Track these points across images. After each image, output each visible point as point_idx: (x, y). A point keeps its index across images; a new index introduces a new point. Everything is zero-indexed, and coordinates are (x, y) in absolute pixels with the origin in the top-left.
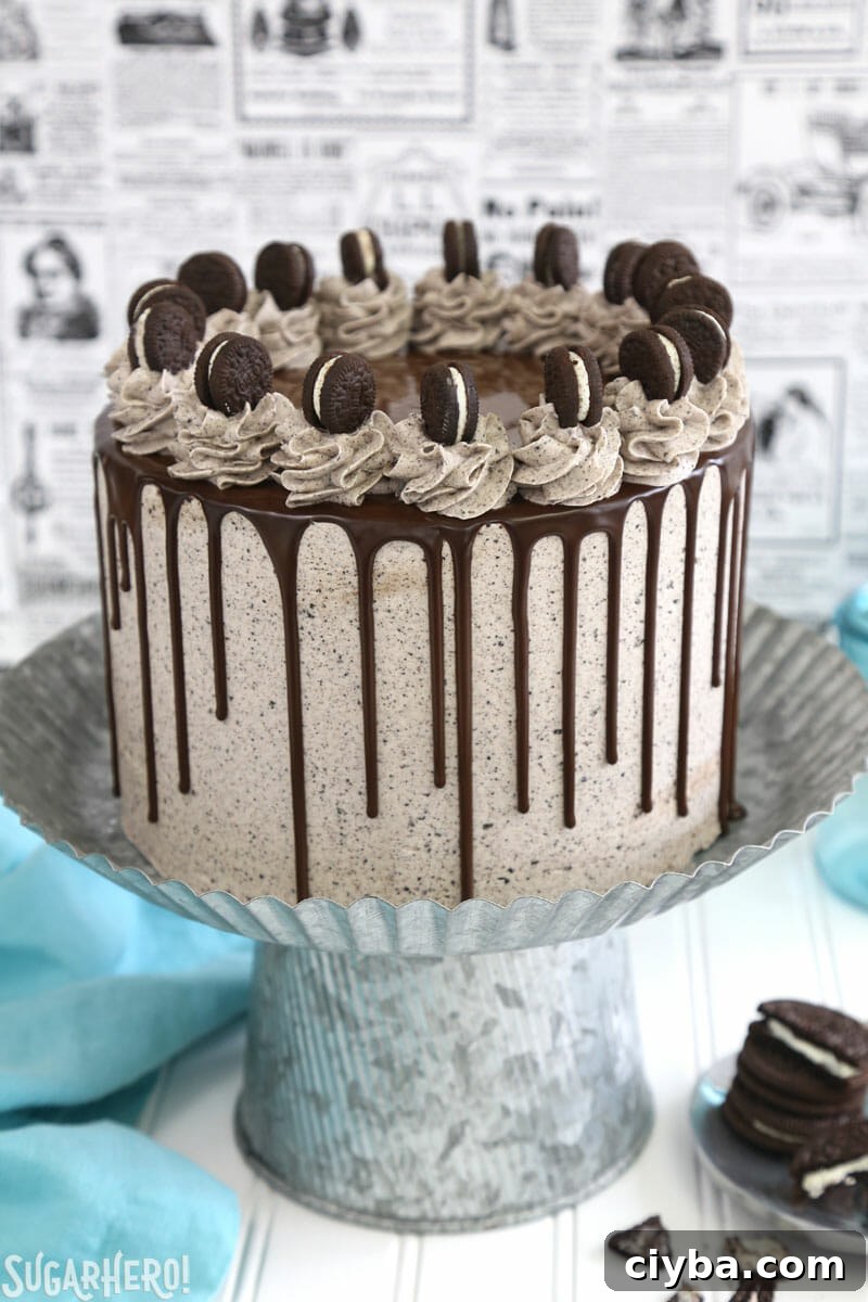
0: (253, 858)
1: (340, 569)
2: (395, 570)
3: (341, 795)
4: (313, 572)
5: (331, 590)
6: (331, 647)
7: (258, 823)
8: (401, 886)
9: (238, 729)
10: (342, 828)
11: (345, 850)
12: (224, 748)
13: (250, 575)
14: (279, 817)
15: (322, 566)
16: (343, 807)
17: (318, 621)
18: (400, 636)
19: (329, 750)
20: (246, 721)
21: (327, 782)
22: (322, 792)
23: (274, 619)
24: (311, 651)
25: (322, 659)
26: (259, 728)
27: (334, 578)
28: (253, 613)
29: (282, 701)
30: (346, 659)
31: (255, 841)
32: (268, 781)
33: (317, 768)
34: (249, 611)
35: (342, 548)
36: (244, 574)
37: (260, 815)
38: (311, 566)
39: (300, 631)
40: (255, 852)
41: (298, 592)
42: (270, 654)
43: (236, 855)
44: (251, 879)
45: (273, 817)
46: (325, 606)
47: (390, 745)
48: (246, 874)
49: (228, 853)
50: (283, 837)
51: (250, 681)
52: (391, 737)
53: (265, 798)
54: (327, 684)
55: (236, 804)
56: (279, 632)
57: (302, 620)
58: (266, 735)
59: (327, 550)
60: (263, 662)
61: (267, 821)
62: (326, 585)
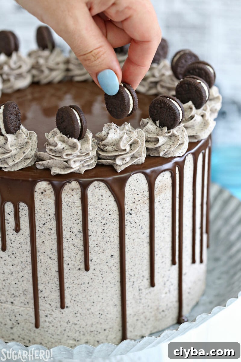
0: (101, 324)
1: (142, 191)
2: (162, 184)
3: (140, 283)
4: (132, 195)
5: (139, 201)
6: (138, 224)
7: (104, 308)
8: (161, 310)
9: (94, 272)
10: (140, 296)
11: (141, 305)
12: (86, 282)
13: (103, 206)
14: (114, 302)
15: (135, 192)
16: (141, 288)
17: (133, 215)
18: (163, 210)
19: (136, 267)
20: (98, 268)
21: (135, 280)
22: (133, 285)
23: (115, 220)
24: (130, 228)
25: (134, 230)
26: (106, 268)
27: (140, 195)
28: (104, 221)
29: (117, 254)
30: (144, 227)
31: (102, 317)
32: (109, 289)
33: (131, 276)
34: (102, 221)
35: (143, 182)
36: (100, 206)
37: (105, 304)
38: (131, 193)
39: (126, 222)
40: (101, 321)
41: (125, 206)
42: (112, 236)
43: (92, 325)
44: (100, 333)
45: (111, 303)
46: (136, 208)
47: (158, 256)
48: (97, 331)
49: (88, 326)
50: (115, 309)
51: (101, 250)
52: (159, 251)
53: (107, 297)
54: (136, 240)
55: (93, 304)
56: (116, 225)
57: (127, 217)
58: (109, 270)
59: (137, 185)
60: (108, 240)
61: (108, 306)
62: (137, 199)
